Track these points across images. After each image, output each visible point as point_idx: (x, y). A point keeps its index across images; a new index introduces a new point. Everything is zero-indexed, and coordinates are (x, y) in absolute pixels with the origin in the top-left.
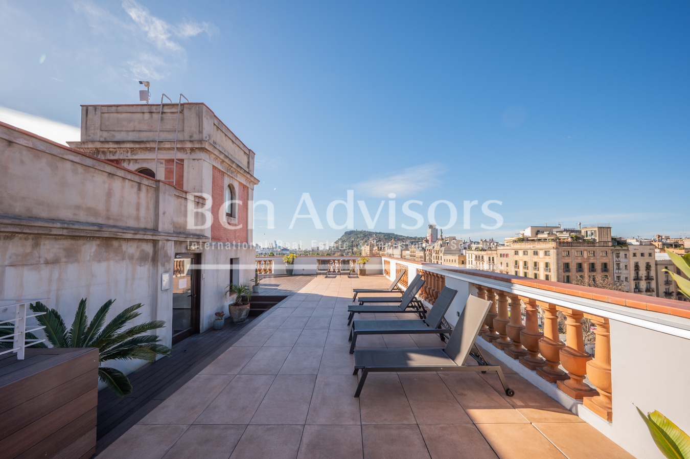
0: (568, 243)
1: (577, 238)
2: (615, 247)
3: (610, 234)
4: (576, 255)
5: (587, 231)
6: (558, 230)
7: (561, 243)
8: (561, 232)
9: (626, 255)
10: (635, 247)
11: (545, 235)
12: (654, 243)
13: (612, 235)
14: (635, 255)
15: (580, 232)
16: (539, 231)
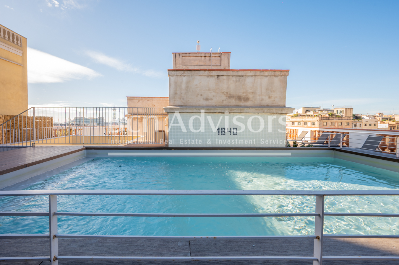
0: (326, 117)
1: (332, 115)
2: (354, 120)
3: (352, 112)
4: (331, 125)
5: (338, 111)
6: (319, 110)
7: (322, 118)
8: (322, 111)
9: (360, 125)
10: (366, 120)
11: (311, 113)
12: (377, 118)
13: (353, 113)
14: (366, 125)
15: (334, 111)
16: (307, 110)
